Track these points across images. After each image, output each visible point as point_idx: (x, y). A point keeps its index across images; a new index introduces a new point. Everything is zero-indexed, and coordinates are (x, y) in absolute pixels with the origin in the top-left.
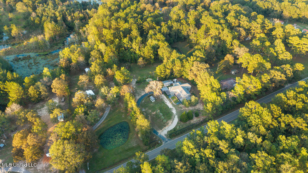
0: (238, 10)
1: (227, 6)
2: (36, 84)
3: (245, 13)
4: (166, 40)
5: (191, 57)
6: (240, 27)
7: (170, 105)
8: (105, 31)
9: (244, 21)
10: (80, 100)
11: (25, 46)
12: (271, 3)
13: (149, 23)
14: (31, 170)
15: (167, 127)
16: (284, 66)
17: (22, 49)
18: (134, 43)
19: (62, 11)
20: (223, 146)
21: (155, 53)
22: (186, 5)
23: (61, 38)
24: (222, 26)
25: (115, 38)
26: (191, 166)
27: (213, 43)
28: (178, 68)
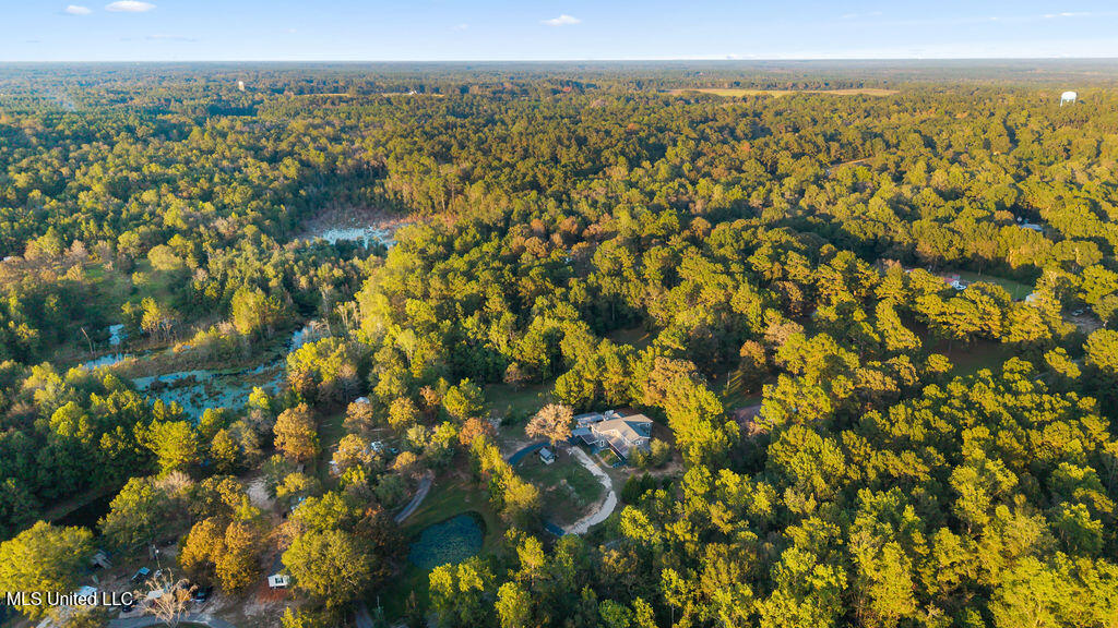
0: (783, 241)
1: (754, 233)
2: (234, 425)
3: (803, 247)
4: (582, 318)
5: (648, 347)
6: (787, 280)
7: (594, 469)
8: (411, 306)
9: (797, 266)
10: (355, 455)
11: (177, 356)
12: (885, 225)
13: (534, 281)
14: (230, 618)
15: (586, 518)
16: (893, 360)
17: (170, 363)
18: (494, 327)
19: (283, 263)
20: (718, 515)
21: (554, 350)
22: (639, 237)
23: (280, 333)
24: (735, 280)
25: (441, 318)
26: (641, 561)
27: (709, 319)
28: (616, 379)
